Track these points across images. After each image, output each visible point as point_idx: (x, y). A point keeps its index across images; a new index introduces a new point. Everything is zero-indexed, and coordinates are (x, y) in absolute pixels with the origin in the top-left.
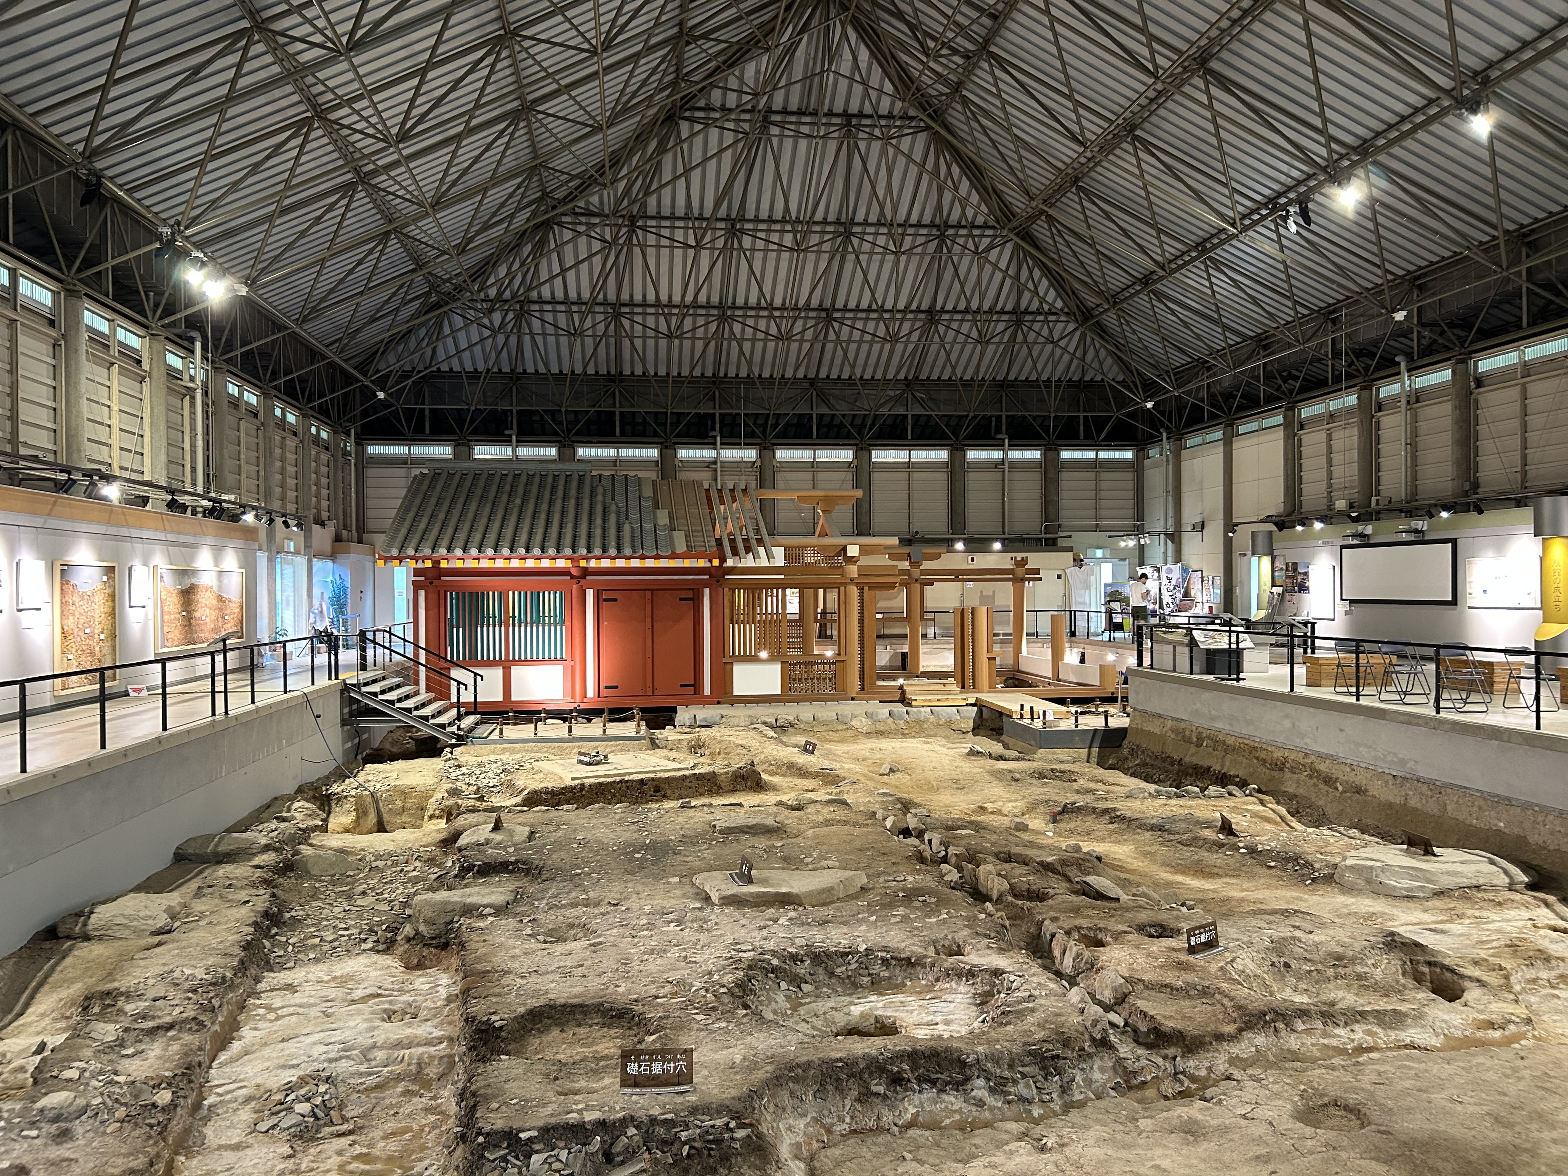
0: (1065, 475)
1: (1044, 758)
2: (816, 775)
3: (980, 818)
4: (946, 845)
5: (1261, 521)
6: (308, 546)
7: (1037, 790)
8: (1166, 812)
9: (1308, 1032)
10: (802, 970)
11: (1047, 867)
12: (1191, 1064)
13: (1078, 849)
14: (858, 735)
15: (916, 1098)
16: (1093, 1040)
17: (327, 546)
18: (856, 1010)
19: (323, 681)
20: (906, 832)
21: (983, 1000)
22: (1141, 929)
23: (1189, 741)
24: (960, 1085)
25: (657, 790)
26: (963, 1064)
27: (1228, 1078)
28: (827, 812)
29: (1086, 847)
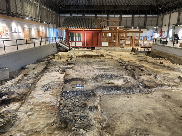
0: (148, 18)
1: (140, 54)
2: (111, 56)
3: (130, 61)
4: (124, 64)
5: (173, 25)
6: (53, 27)
7: (138, 58)
8: (153, 61)
9: (165, 87)
10: (104, 76)
11: (136, 67)
12: (149, 90)
13: (141, 65)
14: (117, 51)
15: (114, 91)
16: (137, 86)
17: (56, 27)
18: (109, 81)
19: (54, 42)
20: (120, 62)
21: (125, 81)
22: (147, 74)
23: (159, 53)
24: (120, 90)
25: (91, 56)
26: (120, 88)
27: (154, 92)
28: (111, 60)
29: (142, 65)
